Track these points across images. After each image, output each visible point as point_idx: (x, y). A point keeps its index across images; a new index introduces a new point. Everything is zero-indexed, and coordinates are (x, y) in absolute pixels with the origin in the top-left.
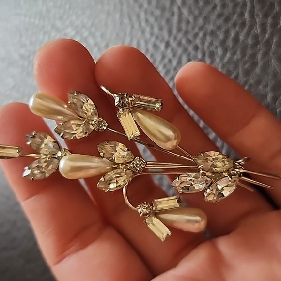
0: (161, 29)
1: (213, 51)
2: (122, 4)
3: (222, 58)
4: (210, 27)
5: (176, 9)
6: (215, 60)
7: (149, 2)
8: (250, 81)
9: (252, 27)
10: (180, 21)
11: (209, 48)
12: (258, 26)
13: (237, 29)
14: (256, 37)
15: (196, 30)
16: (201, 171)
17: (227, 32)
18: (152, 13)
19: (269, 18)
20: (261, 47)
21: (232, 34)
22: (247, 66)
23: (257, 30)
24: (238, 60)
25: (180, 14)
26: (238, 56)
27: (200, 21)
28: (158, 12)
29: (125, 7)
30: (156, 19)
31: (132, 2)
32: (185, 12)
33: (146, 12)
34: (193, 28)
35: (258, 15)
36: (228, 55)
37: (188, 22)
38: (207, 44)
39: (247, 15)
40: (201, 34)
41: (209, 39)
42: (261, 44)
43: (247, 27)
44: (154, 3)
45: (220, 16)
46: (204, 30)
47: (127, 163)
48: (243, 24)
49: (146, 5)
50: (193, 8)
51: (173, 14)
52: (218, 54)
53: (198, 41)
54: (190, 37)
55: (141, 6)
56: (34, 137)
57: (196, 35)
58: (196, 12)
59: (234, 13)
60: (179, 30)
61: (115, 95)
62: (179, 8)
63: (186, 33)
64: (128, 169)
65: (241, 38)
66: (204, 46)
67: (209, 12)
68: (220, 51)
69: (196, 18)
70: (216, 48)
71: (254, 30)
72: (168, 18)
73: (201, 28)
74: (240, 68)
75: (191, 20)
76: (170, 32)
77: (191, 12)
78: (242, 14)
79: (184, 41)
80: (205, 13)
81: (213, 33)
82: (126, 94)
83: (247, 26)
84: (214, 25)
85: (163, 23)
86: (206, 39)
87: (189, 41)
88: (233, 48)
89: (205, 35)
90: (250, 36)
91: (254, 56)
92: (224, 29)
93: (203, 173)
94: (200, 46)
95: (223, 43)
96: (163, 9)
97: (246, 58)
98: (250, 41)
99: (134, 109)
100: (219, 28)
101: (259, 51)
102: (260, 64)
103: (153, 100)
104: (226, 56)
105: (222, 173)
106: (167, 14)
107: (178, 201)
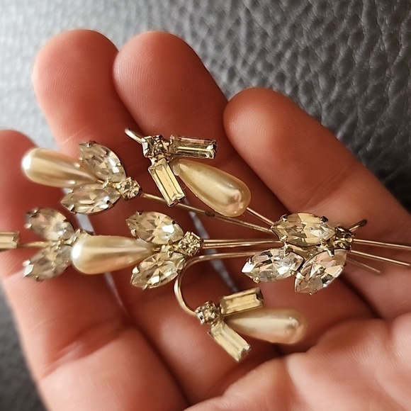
0: (219, 47)
1: (311, 81)
2: (150, 8)
3: (327, 94)
4: (303, 42)
5: (242, 14)
6: (316, 96)
7: (196, 4)
8: (378, 130)
9: (373, 40)
10: (250, 34)
11: (303, 76)
12: (384, 38)
13: (349, 43)
14: (382, 57)
15: (280, 47)
16: (286, 246)
17: (332, 50)
18: (202, 21)
19: (403, 24)
20: (393, 73)
21: (342, 53)
22: (370, 105)
23: (384, 45)
24: (354, 96)
25: (250, 23)
26: (353, 89)
27: (285, 33)
28: (212, 20)
29: (155, 12)
30: (210, 31)
31: (166, 4)
32: (258, 17)
33: (192, 19)
34: (274, 44)
35: (383, 20)
36: (337, 88)
37: (264, 35)
38: (299, 70)
39: (363, 21)
40: (288, 55)
41: (301, 62)
42: (392, 68)
43: (365, 41)
44: (204, 4)
45: (318, 22)
46: (293, 46)
47: (174, 243)
48: (359, 36)
49: (190, 8)
50: (271, 11)
51: (238, 22)
52: (319, 86)
53: (284, 66)
54: (270, 58)
55: (182, 10)
56: (35, 216)
57: (279, 57)
58: (278, 18)
59: (342, 17)
60: (251, 49)
61: (143, 140)
62: (248, 11)
63: (263, 52)
64: (176, 252)
65: (357, 58)
66: (295, 74)
67: (300, 17)
68: (322, 83)
69: (277, 28)
70: (316, 76)
71: (377, 45)
72: (230, 29)
73: (288, 44)
74: (359, 109)
75: (269, 30)
76: (235, 53)
77: (268, 18)
78: (355, 19)
79: (259, 67)
80: (293, 18)
81: (308, 52)
82: (158, 136)
83: (365, 38)
84: (309, 39)
85: (222, 36)
86: (297, 61)
87: (269, 67)
88: (344, 75)
89: (295, 56)
90: (373, 56)
91: (380, 89)
92: (326, 45)
93: (289, 248)
94: (288, 75)
95: (327, 67)
96: (221, 15)
97: (368, 91)
98: (372, 64)
99: (173, 159)
100: (318, 42)
101: (389, 79)
102: (393, 102)
103: (202, 142)
104: (333, 90)
105: (319, 245)
106: (228, 23)
107: (257, 295)
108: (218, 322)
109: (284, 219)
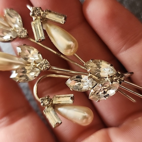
47: (36, 63)
64: (36, 67)
107: (71, 97)
108: (50, 107)
109: (91, 61)
